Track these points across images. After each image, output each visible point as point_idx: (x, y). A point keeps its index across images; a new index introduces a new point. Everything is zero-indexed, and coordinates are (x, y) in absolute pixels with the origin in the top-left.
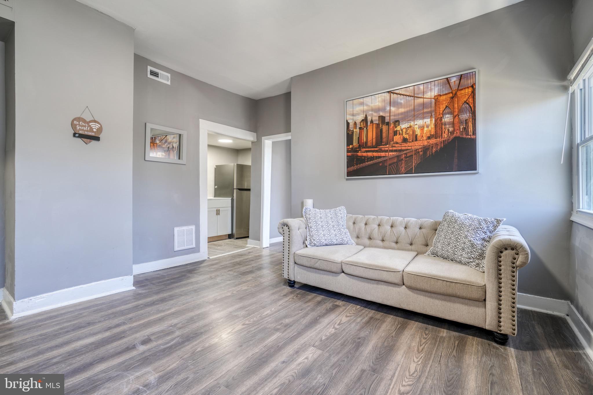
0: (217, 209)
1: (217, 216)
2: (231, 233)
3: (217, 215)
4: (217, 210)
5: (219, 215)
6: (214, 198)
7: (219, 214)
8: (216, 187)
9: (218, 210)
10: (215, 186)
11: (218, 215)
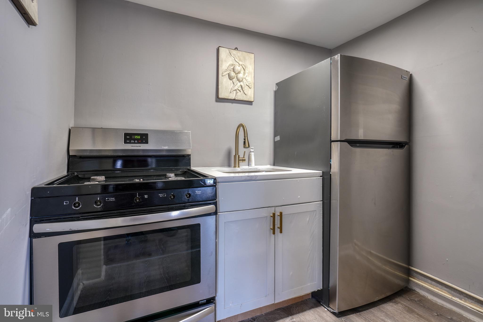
0: (272, 210)
1: (273, 236)
2: (321, 287)
3: (274, 233)
4: (274, 214)
5: (281, 232)
6: (272, 167)
7: (281, 228)
8: (278, 138)
9: (278, 214)
10: (275, 136)
11: (277, 230)
